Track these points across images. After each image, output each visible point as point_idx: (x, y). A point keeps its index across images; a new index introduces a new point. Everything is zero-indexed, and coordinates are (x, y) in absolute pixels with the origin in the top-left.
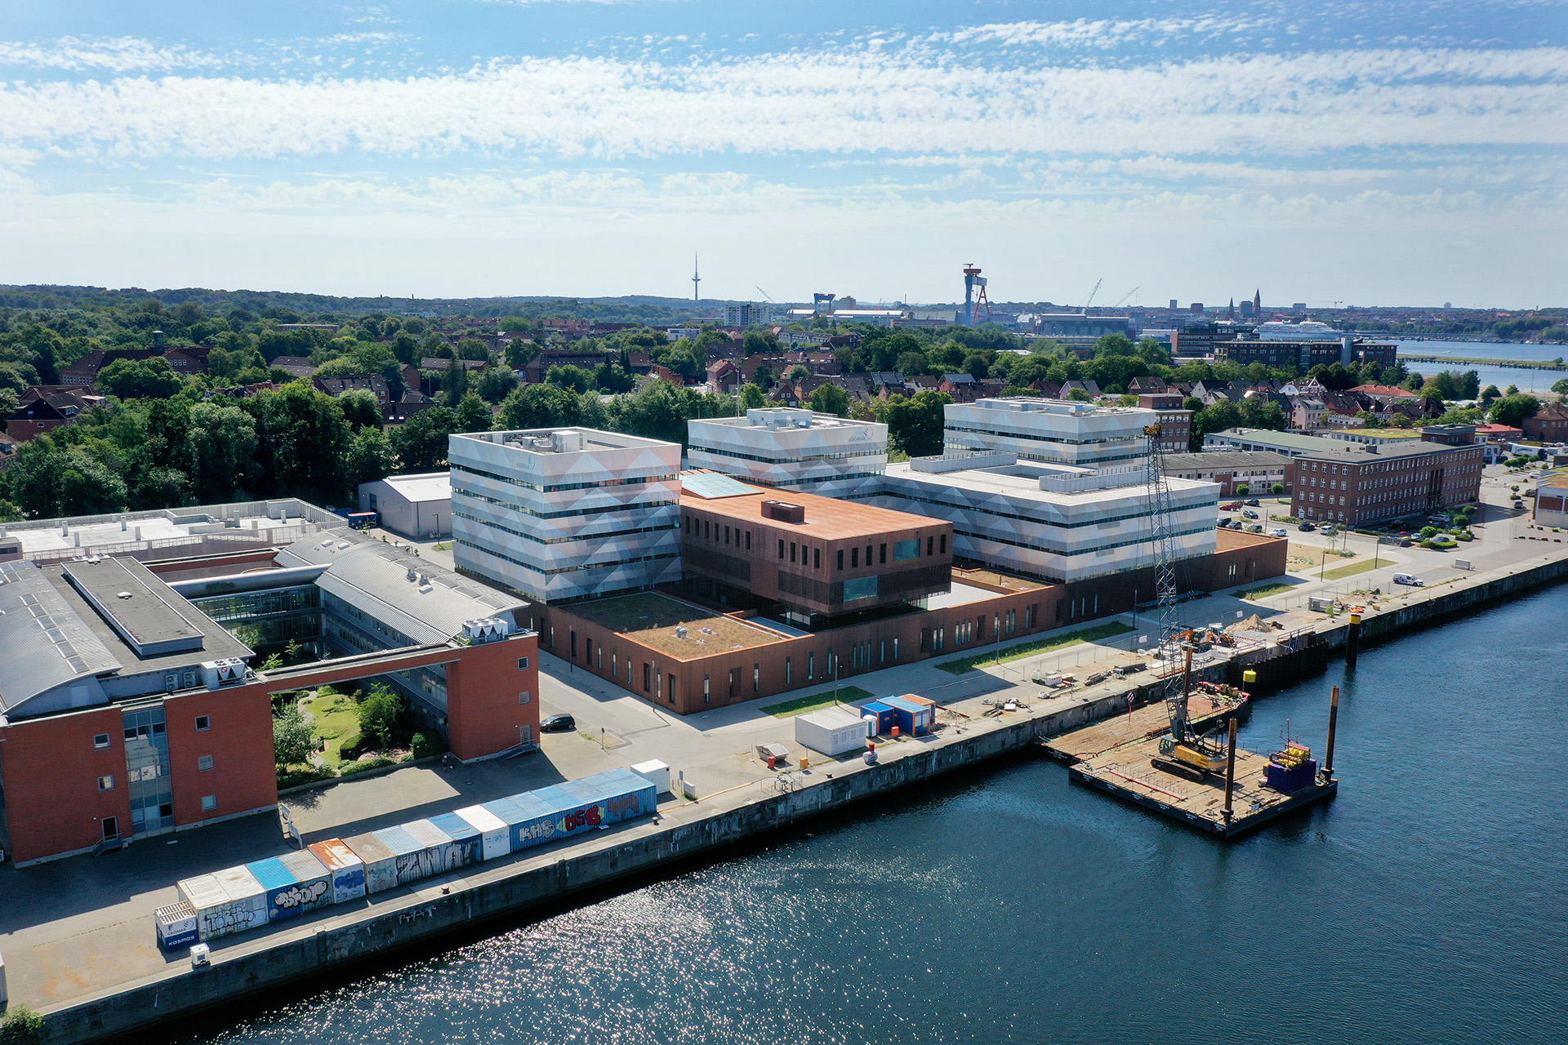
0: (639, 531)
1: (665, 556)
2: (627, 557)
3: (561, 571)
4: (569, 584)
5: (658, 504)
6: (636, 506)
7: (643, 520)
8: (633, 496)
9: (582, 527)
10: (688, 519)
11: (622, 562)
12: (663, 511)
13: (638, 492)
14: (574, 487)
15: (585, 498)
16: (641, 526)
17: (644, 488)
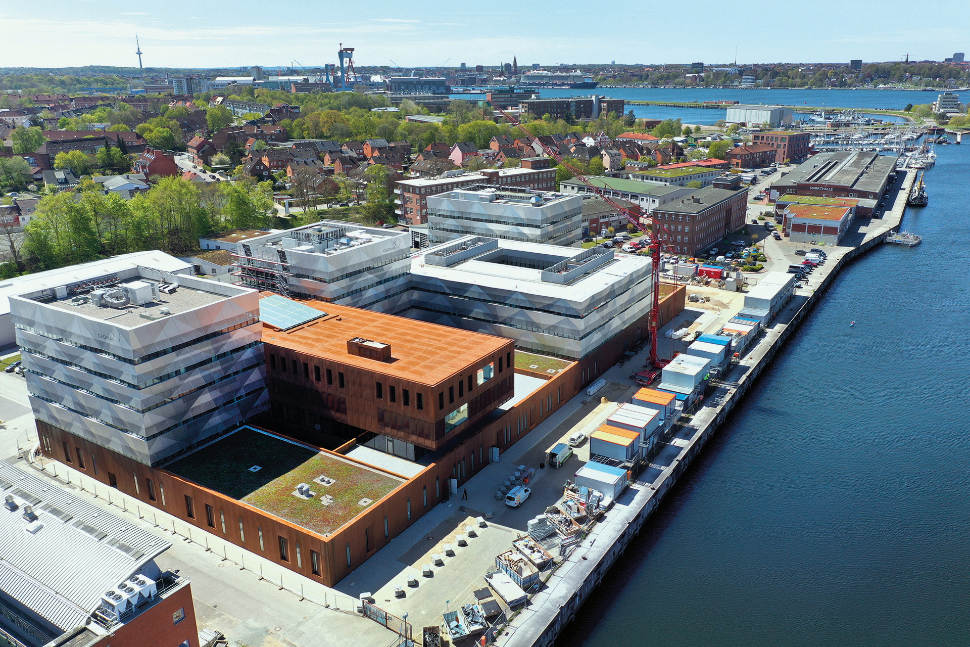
0: (229, 376)
1: (255, 392)
2: (221, 403)
3: (161, 433)
4: (172, 442)
5: (243, 348)
6: (225, 354)
7: (232, 365)
8: (222, 346)
9: (177, 387)
10: (272, 357)
11: (217, 408)
12: (248, 354)
13: (224, 342)
14: (165, 352)
15: (176, 360)
16: (230, 372)
17: (230, 337)
